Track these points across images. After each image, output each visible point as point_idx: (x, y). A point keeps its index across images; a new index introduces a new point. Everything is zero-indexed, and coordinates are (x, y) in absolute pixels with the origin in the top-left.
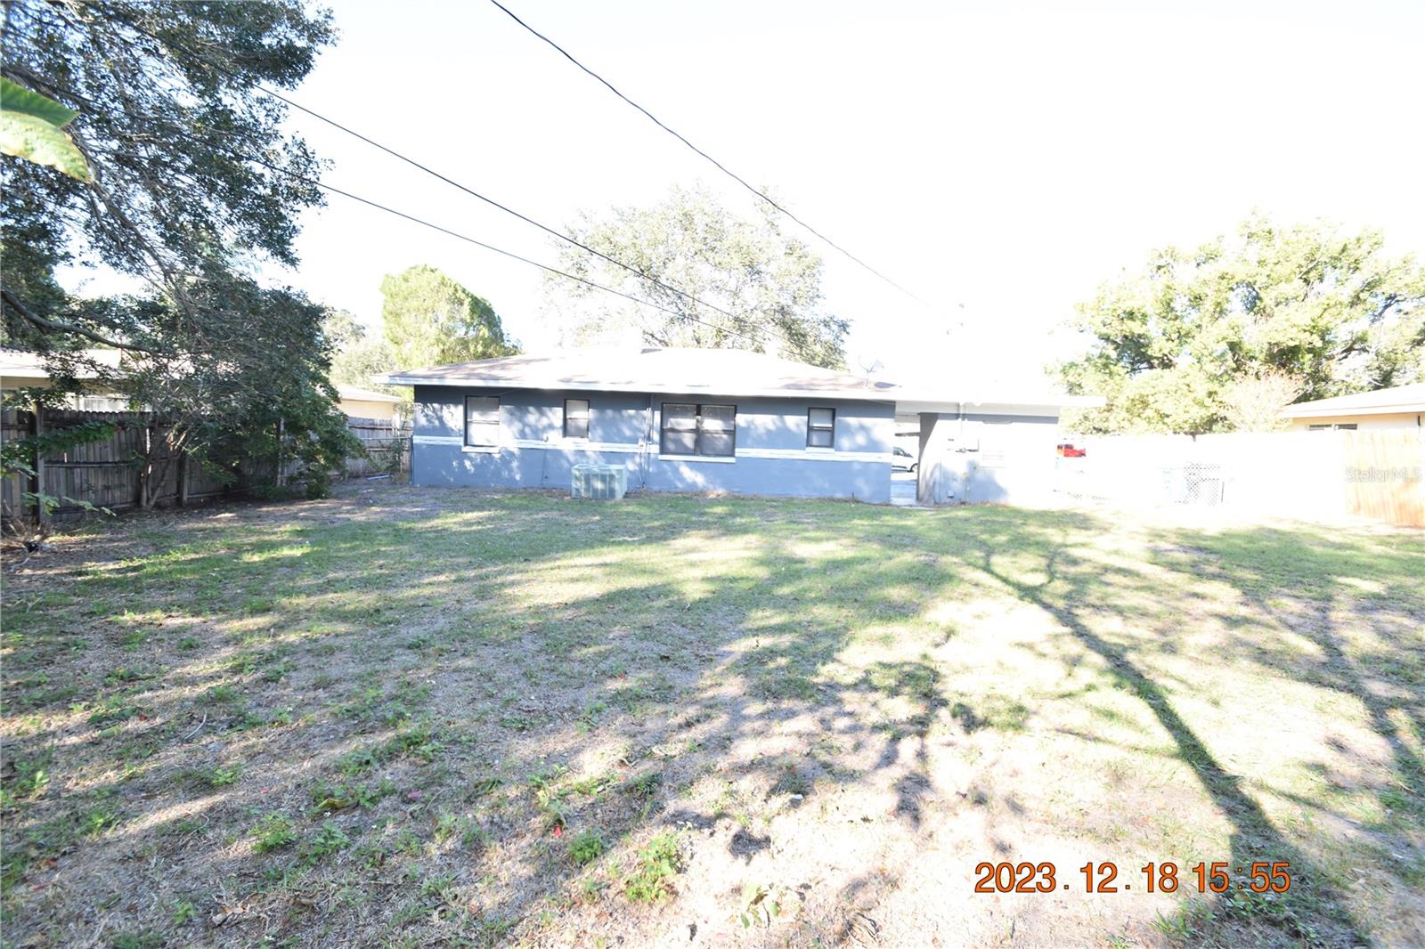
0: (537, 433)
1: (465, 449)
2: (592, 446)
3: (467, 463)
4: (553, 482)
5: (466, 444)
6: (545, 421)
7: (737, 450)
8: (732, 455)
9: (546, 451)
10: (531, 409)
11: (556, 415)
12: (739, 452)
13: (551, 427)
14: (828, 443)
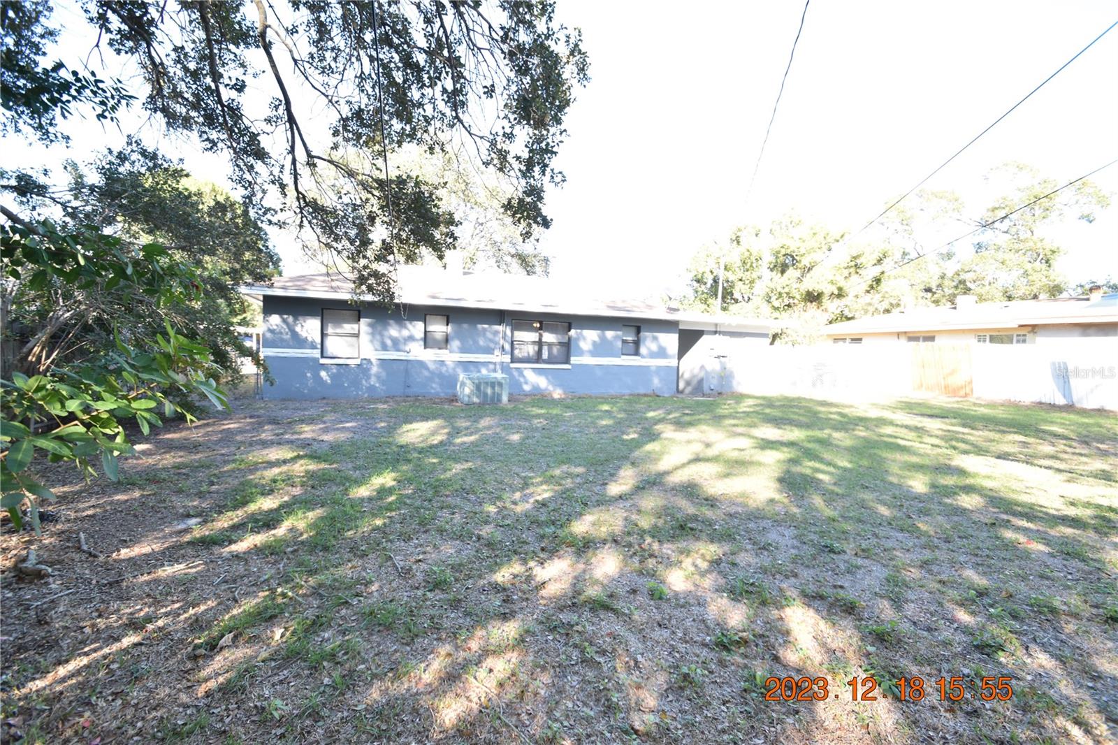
0: (396, 345)
1: (323, 361)
2: (451, 356)
3: (323, 374)
4: (415, 390)
5: (322, 357)
6: (405, 333)
7: (572, 358)
8: (567, 361)
9: (407, 361)
10: (391, 322)
11: (417, 328)
12: (574, 360)
13: (411, 338)
14: (632, 352)
